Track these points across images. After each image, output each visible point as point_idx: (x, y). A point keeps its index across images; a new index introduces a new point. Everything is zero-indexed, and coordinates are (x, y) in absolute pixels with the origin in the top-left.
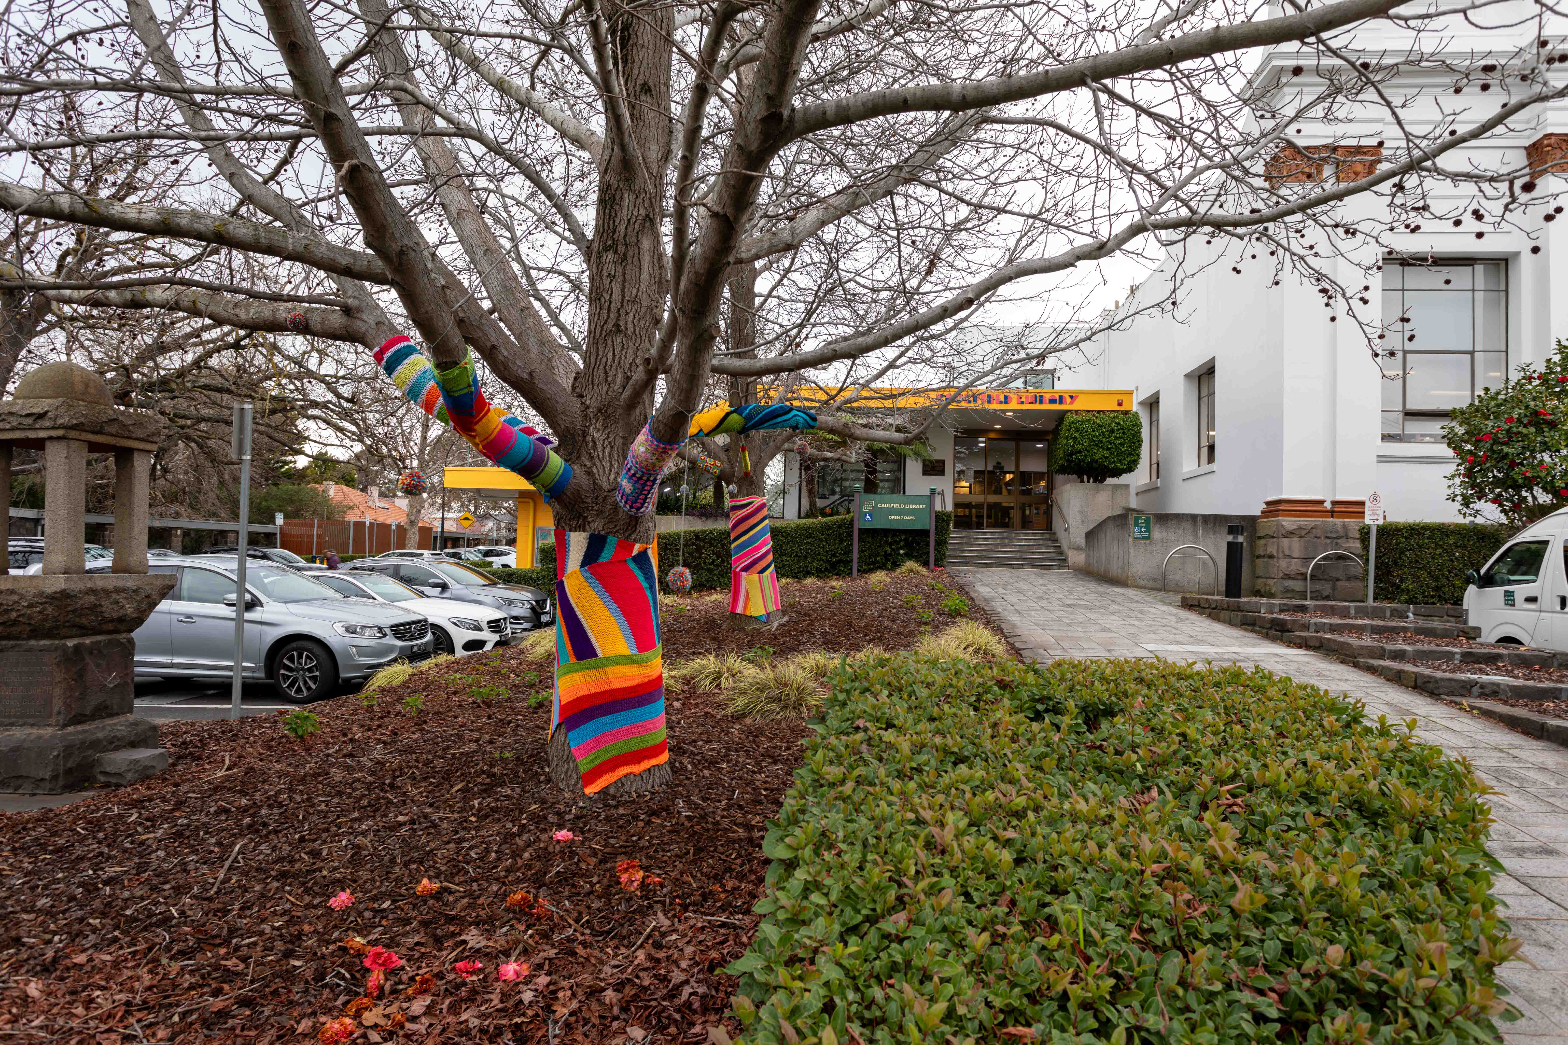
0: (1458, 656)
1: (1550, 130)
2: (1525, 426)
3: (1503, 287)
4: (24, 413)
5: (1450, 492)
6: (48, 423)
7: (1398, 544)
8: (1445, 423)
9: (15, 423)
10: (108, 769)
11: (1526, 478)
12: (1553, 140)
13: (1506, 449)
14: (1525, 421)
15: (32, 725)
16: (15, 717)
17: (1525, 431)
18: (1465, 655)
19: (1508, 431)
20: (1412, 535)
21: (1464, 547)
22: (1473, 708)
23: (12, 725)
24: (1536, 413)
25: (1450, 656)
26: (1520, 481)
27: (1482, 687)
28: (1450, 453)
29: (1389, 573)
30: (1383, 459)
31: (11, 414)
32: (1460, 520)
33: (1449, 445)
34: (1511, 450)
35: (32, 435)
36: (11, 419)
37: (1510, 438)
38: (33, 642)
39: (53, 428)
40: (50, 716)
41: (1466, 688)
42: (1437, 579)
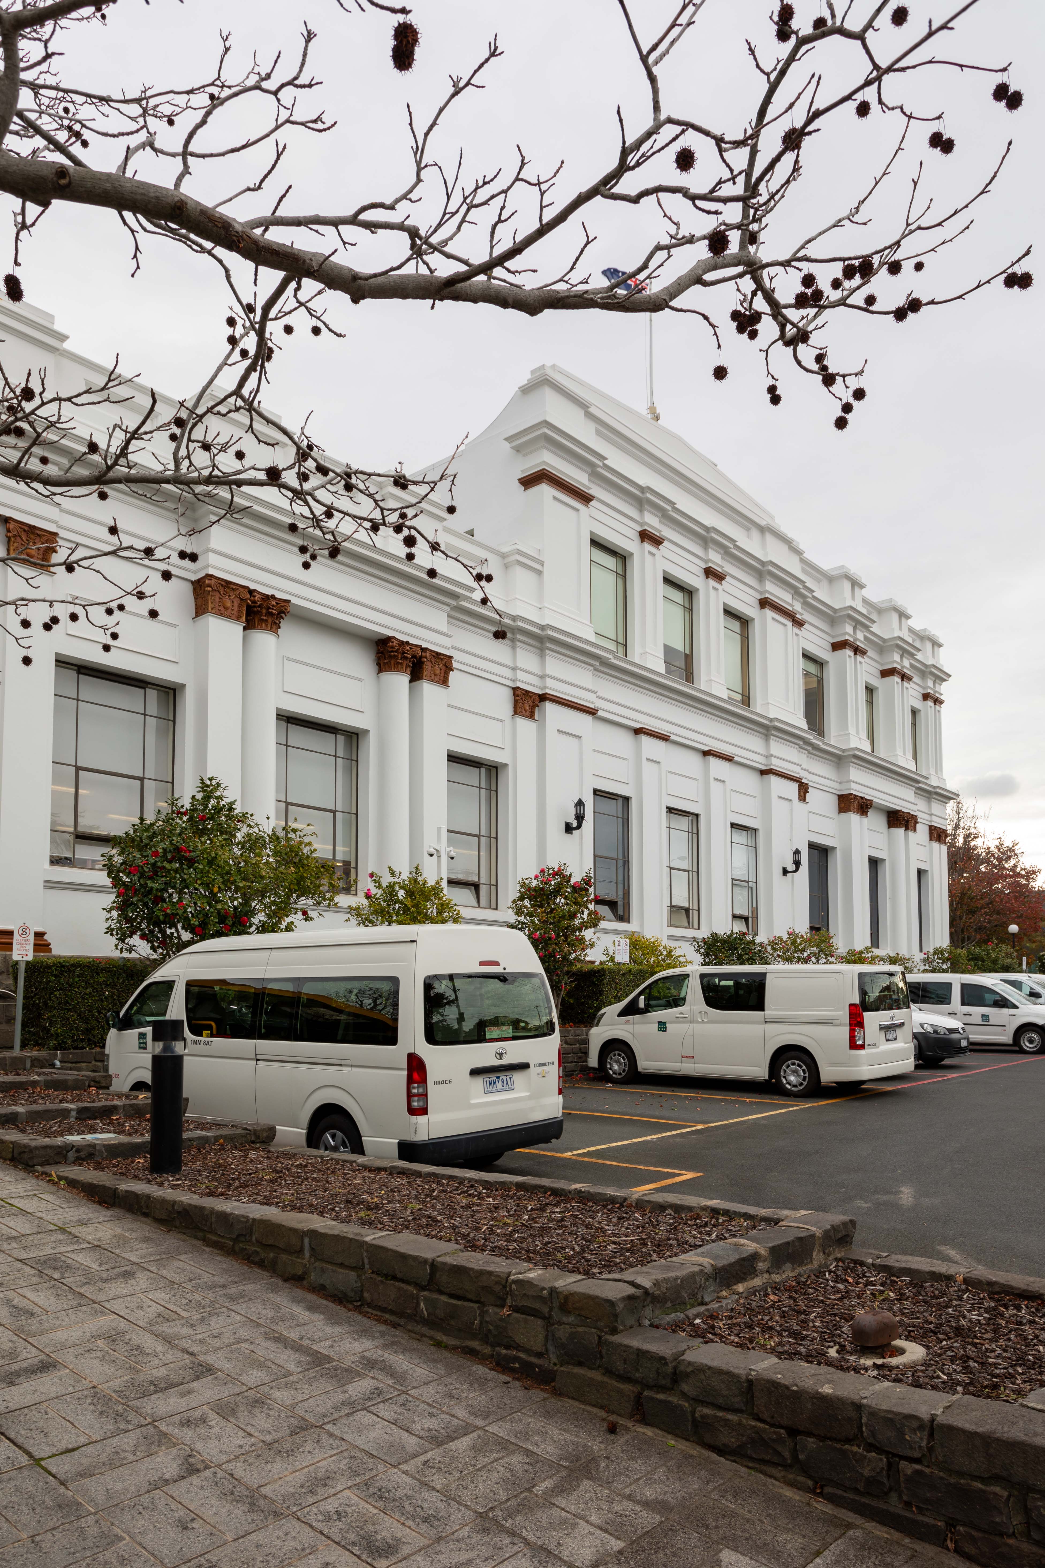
0: (74, 1114)
1: (211, 571)
2: (170, 862)
3: (171, 718)
5: (107, 925)
7: (48, 982)
8: (106, 850)
11: (166, 915)
12: (213, 582)
13: (150, 884)
14: (169, 856)
17: (168, 866)
18: (80, 1111)
19: (154, 865)
20: (62, 973)
21: (113, 986)
22: (60, 1178)
24: (178, 849)
25: (65, 1113)
26: (161, 918)
27: (78, 1151)
28: (108, 882)
29: (39, 1015)
30: (50, 885)
32: (116, 954)
33: (109, 875)
34: (155, 886)
37: (156, 874)
41: (61, 1154)
42: (86, 1021)
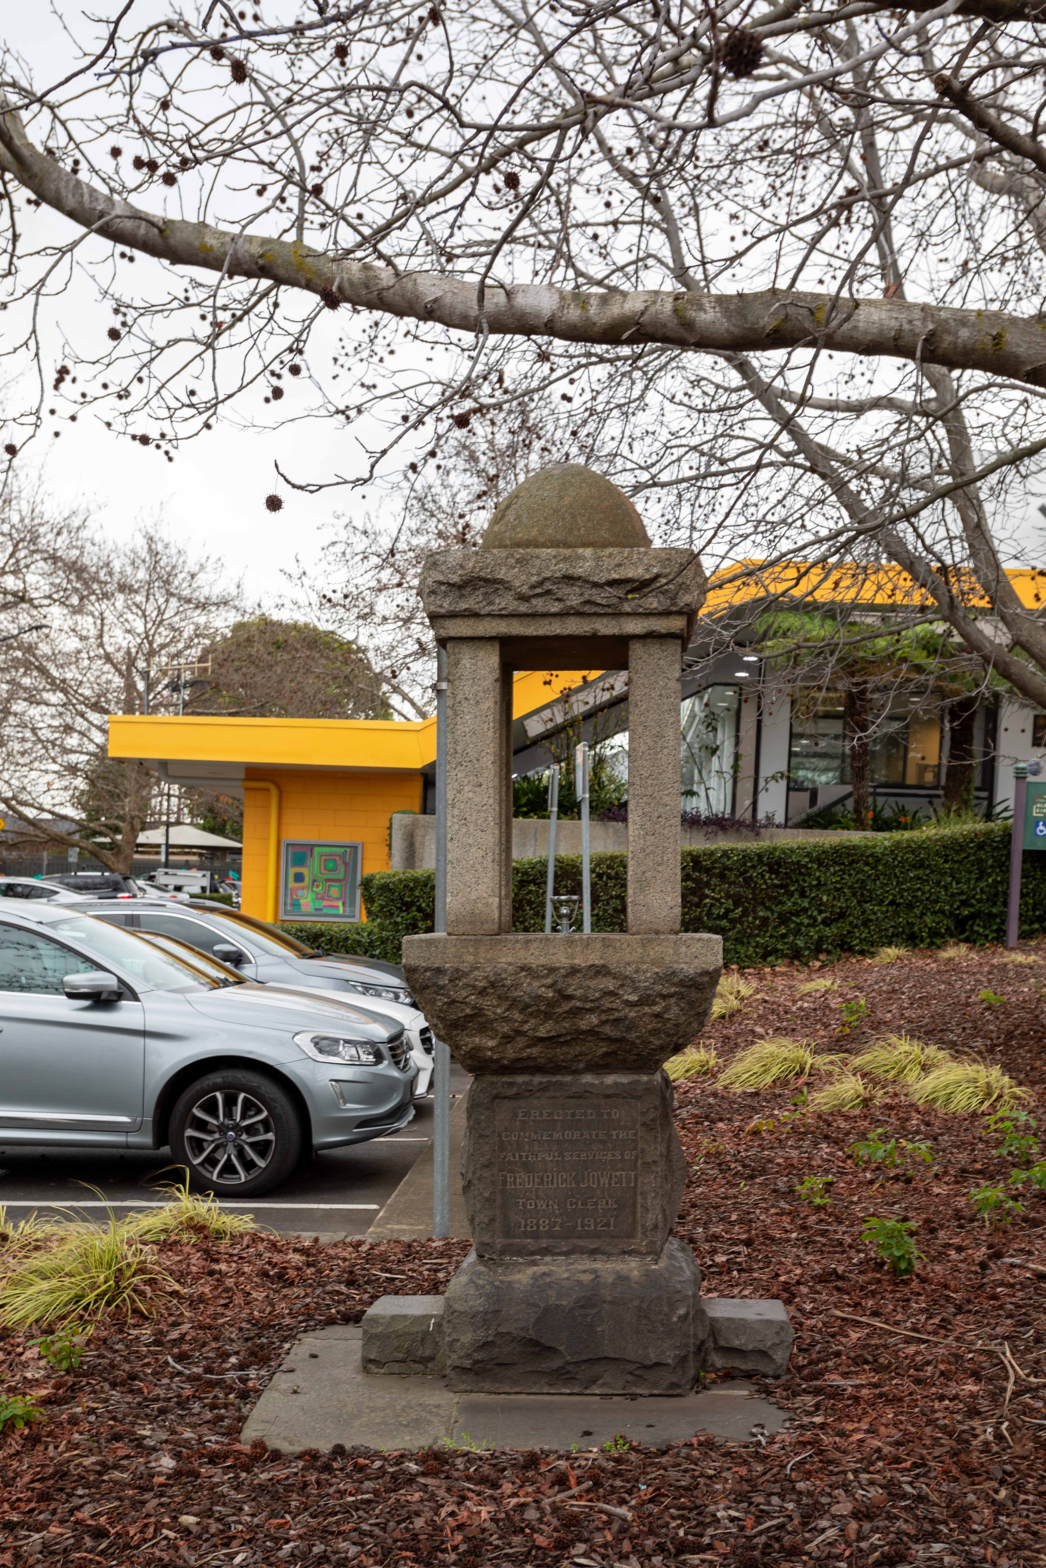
4: (603, 577)
6: (653, 602)
9: (574, 601)
10: (736, 1343)
15: (593, 1253)
16: (550, 1235)
23: (545, 1251)
31: (569, 579)
35: (606, 627)
36: (565, 590)
38: (588, 1079)
39: (666, 614)
40: (631, 1235)
